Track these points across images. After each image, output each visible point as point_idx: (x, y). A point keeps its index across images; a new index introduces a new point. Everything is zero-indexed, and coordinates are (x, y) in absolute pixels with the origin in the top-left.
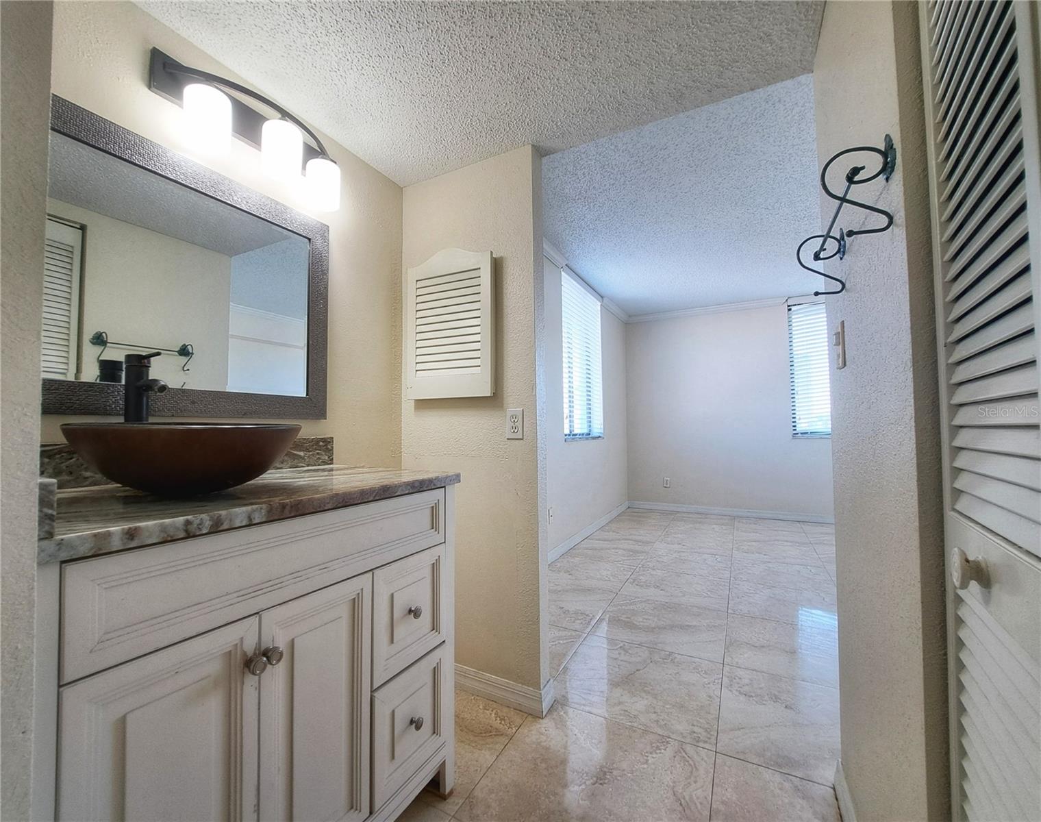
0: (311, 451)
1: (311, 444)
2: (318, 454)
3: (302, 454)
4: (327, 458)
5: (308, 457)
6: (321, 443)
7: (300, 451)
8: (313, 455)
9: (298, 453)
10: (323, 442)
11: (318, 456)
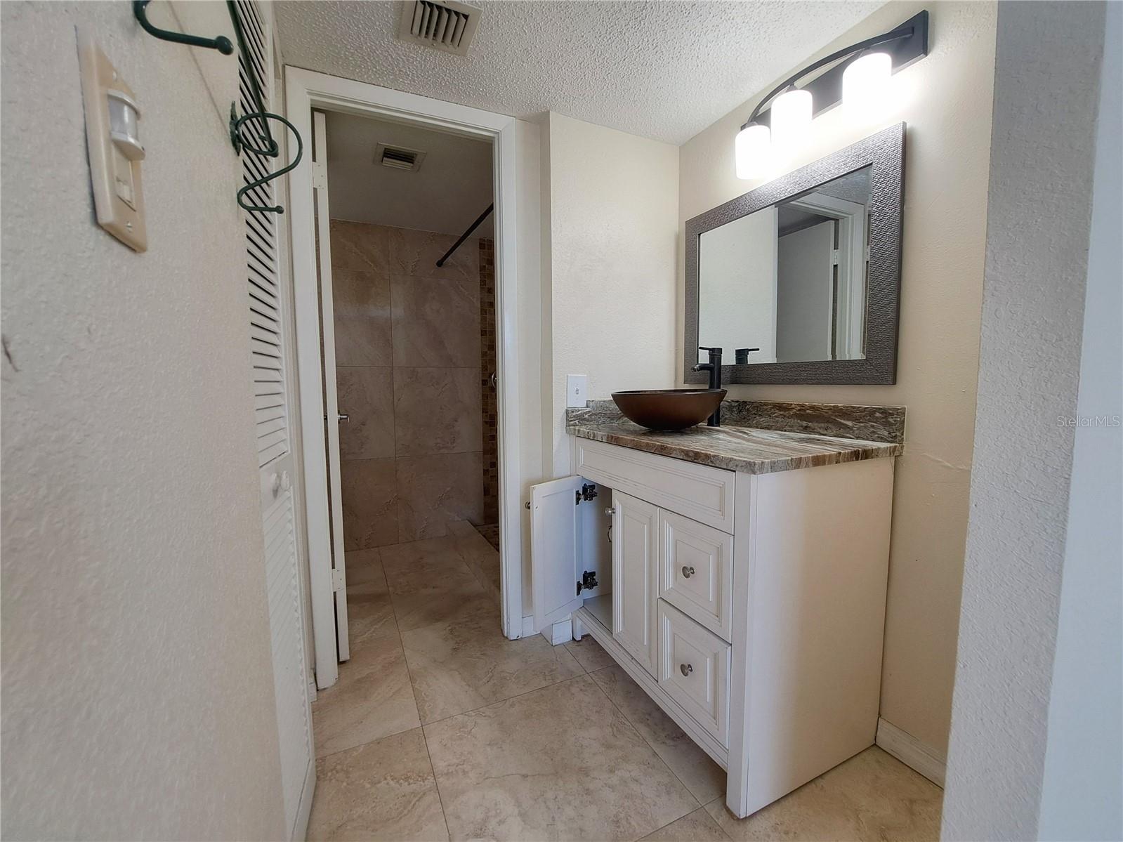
0: (862, 423)
1: (864, 414)
2: (873, 426)
3: (850, 423)
4: (886, 433)
5: (858, 429)
6: (878, 415)
7: (848, 420)
8: (865, 427)
9: (842, 421)
10: (882, 413)
11: (872, 429)
